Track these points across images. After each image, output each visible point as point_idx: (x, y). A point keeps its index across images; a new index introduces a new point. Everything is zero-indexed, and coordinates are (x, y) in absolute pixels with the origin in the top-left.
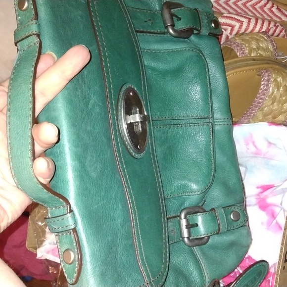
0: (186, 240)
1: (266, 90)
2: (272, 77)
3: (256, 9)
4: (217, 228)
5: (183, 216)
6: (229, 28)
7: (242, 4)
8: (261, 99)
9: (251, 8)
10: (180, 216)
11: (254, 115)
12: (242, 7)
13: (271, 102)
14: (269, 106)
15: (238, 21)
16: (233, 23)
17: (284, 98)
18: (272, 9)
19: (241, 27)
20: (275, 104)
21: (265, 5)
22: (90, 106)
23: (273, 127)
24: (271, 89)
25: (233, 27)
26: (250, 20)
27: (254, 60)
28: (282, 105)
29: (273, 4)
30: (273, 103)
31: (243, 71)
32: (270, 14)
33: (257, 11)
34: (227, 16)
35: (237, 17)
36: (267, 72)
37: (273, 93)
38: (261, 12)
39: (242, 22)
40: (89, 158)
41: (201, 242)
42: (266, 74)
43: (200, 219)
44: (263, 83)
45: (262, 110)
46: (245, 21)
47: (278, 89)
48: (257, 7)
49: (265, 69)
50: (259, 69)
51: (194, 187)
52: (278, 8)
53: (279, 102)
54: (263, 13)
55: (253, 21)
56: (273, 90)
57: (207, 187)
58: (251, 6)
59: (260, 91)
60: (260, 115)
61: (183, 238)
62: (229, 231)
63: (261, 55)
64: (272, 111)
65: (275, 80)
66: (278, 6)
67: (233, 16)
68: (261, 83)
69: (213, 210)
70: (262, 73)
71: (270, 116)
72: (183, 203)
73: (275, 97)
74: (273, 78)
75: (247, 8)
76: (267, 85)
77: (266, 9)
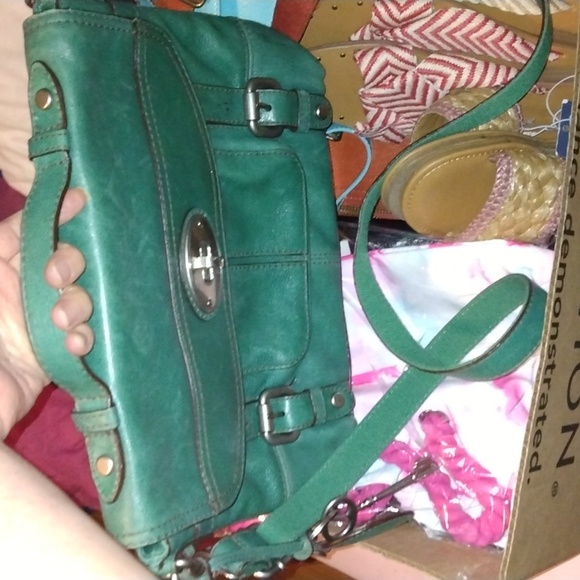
0: (266, 434)
1: (504, 187)
2: (514, 166)
3: (485, 45)
4: (312, 418)
5: (263, 401)
6: (440, 80)
7: (462, 36)
8: (496, 202)
9: (478, 43)
10: (259, 401)
11: (485, 229)
12: (462, 40)
13: (512, 208)
14: (509, 214)
15: (454, 67)
16: (446, 70)
17: (535, 201)
18: (514, 45)
19: (459, 77)
20: (520, 209)
21: (501, 38)
22: (140, 250)
23: (516, 248)
24: (513, 185)
25: (445, 77)
26: (474, 65)
27: (483, 137)
28: (532, 212)
29: (515, 36)
30: (516, 209)
31: (466, 156)
32: (510, 53)
33: (488, 47)
34: (435, 59)
35: (453, 61)
36: (506, 156)
37: (515, 192)
38: (494, 48)
39: (460, 70)
40: (137, 328)
41: (288, 438)
42: (505, 161)
43: (287, 405)
44: (498, 176)
45: (498, 220)
46: (467, 67)
47: (525, 186)
48: (488, 40)
49: (503, 152)
50: (493, 150)
51: (281, 357)
52: (523, 43)
53: (527, 206)
54: (498, 51)
55: (480, 66)
56: (516, 187)
57: (300, 358)
58: (478, 39)
59: (495, 189)
60: (494, 228)
61: (263, 433)
62: (329, 422)
63: (496, 128)
64: (515, 222)
65: (520, 171)
66: (523, 40)
67: (446, 58)
68: (495, 177)
69: (307, 391)
70: (497, 159)
71: (512, 231)
72: (264, 381)
73: (519, 201)
74: (516, 166)
75: (471, 42)
76: (507, 180)
77: (502, 44)
